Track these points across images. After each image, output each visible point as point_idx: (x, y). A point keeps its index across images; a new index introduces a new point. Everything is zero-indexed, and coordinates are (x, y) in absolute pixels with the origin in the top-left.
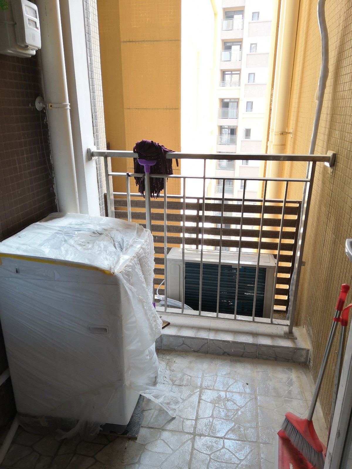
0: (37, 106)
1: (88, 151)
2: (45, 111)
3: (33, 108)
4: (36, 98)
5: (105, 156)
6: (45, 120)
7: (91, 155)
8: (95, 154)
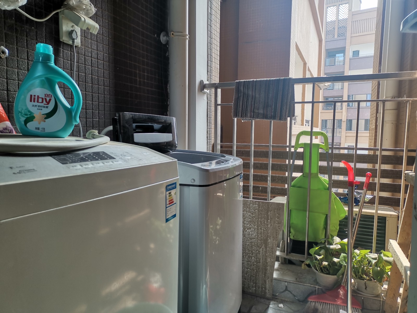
0: (161, 38)
1: (201, 82)
2: (168, 46)
3: (158, 39)
4: (161, 32)
5: (216, 87)
6: (167, 54)
7: (203, 87)
8: (207, 86)
